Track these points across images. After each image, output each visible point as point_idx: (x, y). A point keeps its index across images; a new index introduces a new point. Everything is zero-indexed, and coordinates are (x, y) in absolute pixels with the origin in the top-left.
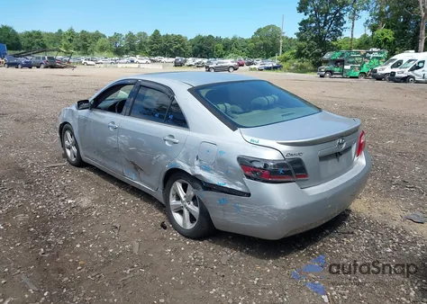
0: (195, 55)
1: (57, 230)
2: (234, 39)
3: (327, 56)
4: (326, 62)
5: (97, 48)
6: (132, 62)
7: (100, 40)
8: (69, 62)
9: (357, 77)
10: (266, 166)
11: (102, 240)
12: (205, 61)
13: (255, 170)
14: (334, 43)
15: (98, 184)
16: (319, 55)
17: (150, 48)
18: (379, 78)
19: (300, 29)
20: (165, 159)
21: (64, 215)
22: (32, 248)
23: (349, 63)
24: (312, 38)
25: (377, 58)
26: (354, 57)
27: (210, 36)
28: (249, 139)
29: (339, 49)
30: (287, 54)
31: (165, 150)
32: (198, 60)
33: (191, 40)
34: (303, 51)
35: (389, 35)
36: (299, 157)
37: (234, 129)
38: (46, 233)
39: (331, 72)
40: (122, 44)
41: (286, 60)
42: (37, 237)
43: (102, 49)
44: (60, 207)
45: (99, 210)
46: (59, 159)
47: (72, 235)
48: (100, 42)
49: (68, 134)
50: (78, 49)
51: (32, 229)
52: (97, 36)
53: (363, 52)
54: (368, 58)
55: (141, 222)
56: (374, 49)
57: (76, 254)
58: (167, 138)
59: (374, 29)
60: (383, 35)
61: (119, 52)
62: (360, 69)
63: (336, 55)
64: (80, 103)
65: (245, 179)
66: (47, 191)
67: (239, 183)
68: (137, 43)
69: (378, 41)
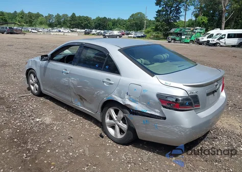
0: (96, 28)
1: (32, 140)
2: (119, 20)
3: (173, 30)
4: (171, 34)
5: (38, 22)
6: (60, 31)
7: (40, 18)
8: (21, 31)
9: (188, 43)
10: (177, 100)
11: (64, 147)
12: (102, 32)
13: (170, 103)
14: (175, 23)
15: (54, 108)
16: (167, 30)
17: (70, 23)
18: (201, 44)
19: (157, 15)
20: (103, 94)
21: (35, 129)
22: (17, 154)
23: (184, 35)
24: (163, 20)
25: (199, 32)
26: (187, 32)
27: (105, 18)
28: (164, 82)
29: (178, 27)
30: (149, 29)
31: (104, 88)
32: (98, 31)
33: (94, 20)
34: (158, 28)
35: (205, 19)
36: (196, 94)
37: (153, 76)
38: (26, 143)
39: (175, 40)
40: (53, 20)
41: (148, 32)
42: (19, 145)
43: (41, 23)
44: (32, 124)
45: (58, 125)
46: (25, 91)
47: (43, 144)
48: (40, 19)
49: (32, 76)
50: (27, 23)
51: (16, 140)
52: (38, 15)
53: (192, 29)
54: (195, 32)
55: (86, 133)
56: (198, 28)
57: (48, 157)
58: (105, 80)
59: (196, 16)
60: (202, 19)
61: (51, 25)
62: (190, 38)
63: (177, 30)
64: (42, 57)
65: (162, 108)
66: (21, 113)
67: (157, 110)
68: (62, 20)
69: (199, 23)
